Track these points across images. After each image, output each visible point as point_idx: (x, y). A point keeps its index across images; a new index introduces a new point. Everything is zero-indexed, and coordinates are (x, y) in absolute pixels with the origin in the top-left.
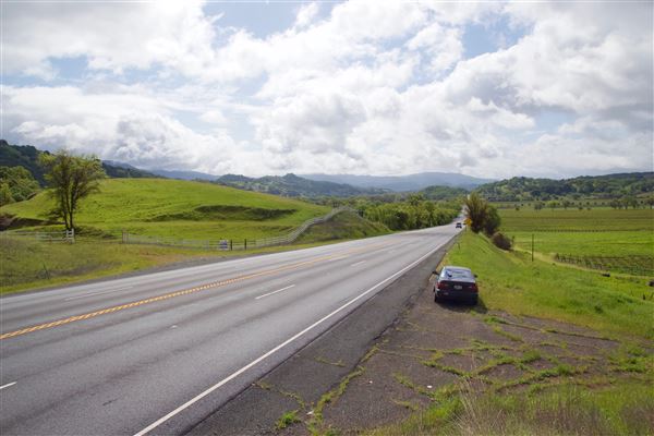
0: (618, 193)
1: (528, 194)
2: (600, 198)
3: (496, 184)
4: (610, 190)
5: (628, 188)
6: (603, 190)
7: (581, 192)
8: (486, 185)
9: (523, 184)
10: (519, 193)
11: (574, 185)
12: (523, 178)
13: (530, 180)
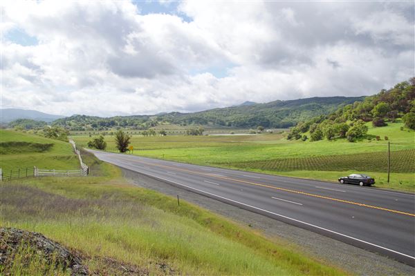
0: (140, 126)
1: (90, 126)
2: (131, 129)
3: (67, 119)
4: (136, 125)
5: (144, 124)
6: (132, 125)
7: (121, 125)
8: (60, 119)
9: (84, 119)
10: (84, 125)
11: (116, 122)
12: (84, 116)
13: (88, 117)
